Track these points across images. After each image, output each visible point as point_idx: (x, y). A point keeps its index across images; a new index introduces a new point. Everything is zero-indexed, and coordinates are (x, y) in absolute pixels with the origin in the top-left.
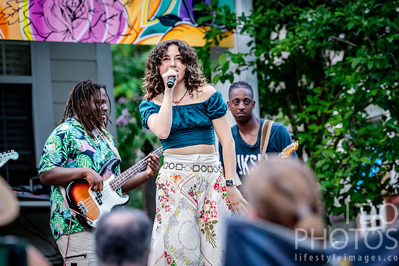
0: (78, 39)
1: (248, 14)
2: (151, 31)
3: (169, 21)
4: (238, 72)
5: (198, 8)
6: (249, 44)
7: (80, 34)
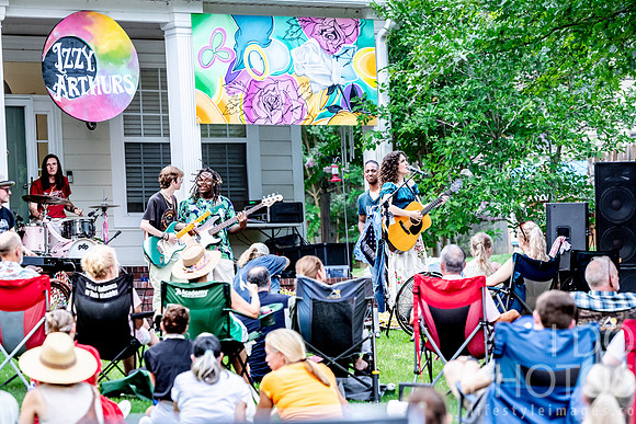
0: (274, 123)
1: (385, 105)
2: (322, 116)
3: (334, 109)
4: (379, 143)
5: (353, 101)
6: (386, 124)
7: (276, 119)
